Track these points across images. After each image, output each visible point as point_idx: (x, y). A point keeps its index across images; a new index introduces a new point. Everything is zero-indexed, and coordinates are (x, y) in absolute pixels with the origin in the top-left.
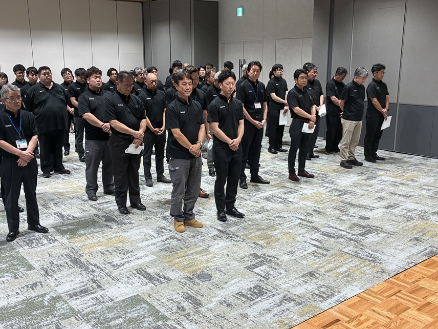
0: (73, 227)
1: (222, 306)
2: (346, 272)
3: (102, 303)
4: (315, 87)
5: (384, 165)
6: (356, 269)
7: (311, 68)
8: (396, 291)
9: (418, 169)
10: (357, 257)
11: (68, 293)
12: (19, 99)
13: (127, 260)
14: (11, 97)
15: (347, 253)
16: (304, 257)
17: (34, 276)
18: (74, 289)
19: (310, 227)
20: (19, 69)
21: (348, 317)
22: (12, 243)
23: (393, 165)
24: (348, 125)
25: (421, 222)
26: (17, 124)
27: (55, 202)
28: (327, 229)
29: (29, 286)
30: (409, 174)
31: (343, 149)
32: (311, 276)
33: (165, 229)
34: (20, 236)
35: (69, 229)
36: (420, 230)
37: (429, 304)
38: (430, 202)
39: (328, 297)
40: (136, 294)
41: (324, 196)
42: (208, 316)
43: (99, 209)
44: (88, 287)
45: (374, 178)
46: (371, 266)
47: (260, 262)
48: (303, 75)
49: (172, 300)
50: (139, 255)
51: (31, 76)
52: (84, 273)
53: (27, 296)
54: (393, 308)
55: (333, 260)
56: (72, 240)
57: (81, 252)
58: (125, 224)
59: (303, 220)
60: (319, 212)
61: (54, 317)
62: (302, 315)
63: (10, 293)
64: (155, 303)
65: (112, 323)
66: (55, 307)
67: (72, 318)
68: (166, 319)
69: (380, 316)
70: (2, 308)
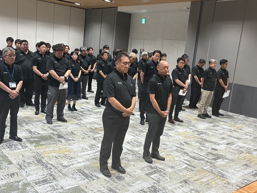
0: (38, 140)
2: (206, 182)
3: (56, 189)
5: (223, 119)
6: (212, 180)
9: (243, 123)
10: (212, 173)
11: (34, 181)
12: (14, 56)
13: (72, 163)
14: (9, 54)
15: (206, 170)
16: (180, 170)
18: (38, 179)
19: (183, 152)
20: (10, 40)
23: (229, 119)
24: (205, 94)
25: (248, 155)
27: (26, 123)
28: (193, 154)
29: (10, 175)
30: (238, 125)
31: (201, 107)
32: (185, 183)
33: (95, 146)
34: (4, 142)
35: (35, 141)
36: (248, 160)
38: (252, 144)
40: (78, 185)
41: (190, 134)
43: (54, 130)
44: (47, 179)
45: (218, 126)
46: (221, 179)
47: (154, 171)
48: (181, 61)
49: (101, 191)
50: (79, 161)
51: (17, 44)
52: (44, 169)
53: (8, 181)
55: (198, 174)
56: (37, 148)
57: (42, 156)
58: (70, 140)
59: (178, 147)
60: (188, 144)
64: (90, 192)
66: (26, 190)
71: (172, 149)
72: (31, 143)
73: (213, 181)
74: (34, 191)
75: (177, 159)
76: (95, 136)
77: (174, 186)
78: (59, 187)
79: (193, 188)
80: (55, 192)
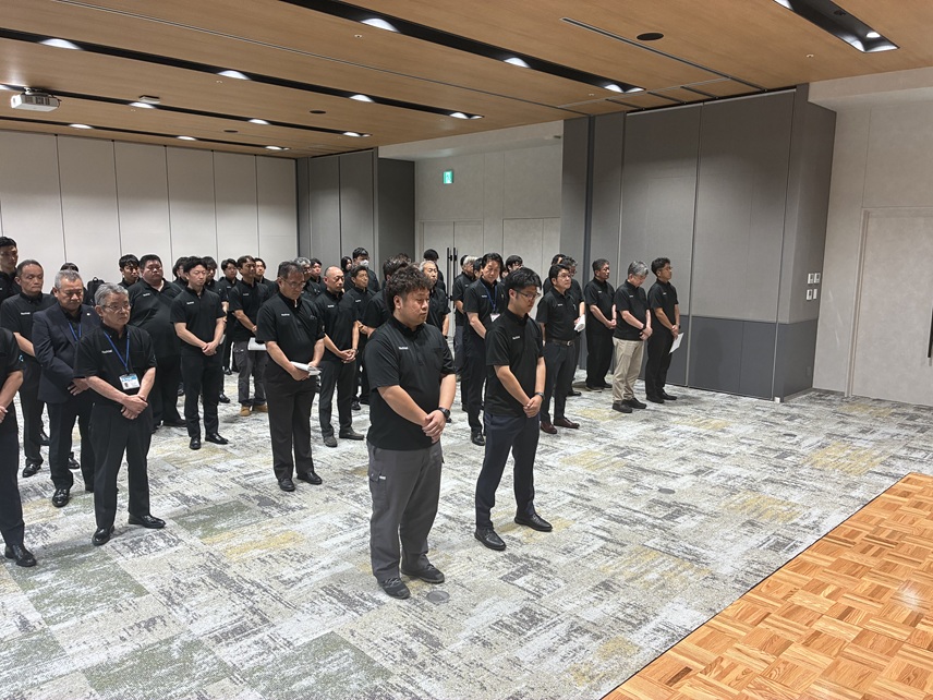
0: (206, 516)
1: (476, 646)
2: (658, 580)
3: (274, 650)
5: (676, 408)
6: (672, 574)
8: (763, 614)
9: (727, 413)
10: (670, 554)
11: (212, 635)
12: (126, 307)
13: (306, 571)
14: (112, 303)
15: (654, 549)
16: (589, 557)
18: (221, 627)
19: (588, 507)
21: (702, 663)
22: (103, 548)
23: (689, 408)
24: (624, 348)
25: (750, 495)
26: (122, 350)
27: (169, 473)
28: (615, 510)
29: (143, 625)
30: (716, 421)
31: (617, 384)
32: (607, 589)
34: (117, 536)
35: (201, 521)
36: (753, 508)
37: (817, 634)
38: (756, 464)
39: (641, 623)
40: (329, 631)
41: (599, 457)
42: (456, 665)
43: (246, 486)
44: (245, 623)
45: (666, 428)
46: (694, 568)
47: (522, 568)
48: (564, 271)
49: (391, 639)
50: (324, 563)
51: (127, 270)
52: (235, 596)
53: (141, 643)
54: (766, 643)
55: (634, 561)
56: (208, 540)
57: (224, 561)
58: (293, 509)
59: (575, 496)
60: (597, 483)
61: (193, 680)
62: (606, 657)
63: (110, 639)
64: (364, 647)
65: (296, 686)
66: (191, 662)
67: (226, 681)
68: (385, 673)
69: (751, 660)
70: (98, 668)
71: (559, 504)
72: (189, 530)
73: (675, 575)
74: (215, 661)
75: (575, 526)
76: (358, 491)
77: (578, 602)
78: (280, 642)
79: (626, 601)
80: (272, 656)
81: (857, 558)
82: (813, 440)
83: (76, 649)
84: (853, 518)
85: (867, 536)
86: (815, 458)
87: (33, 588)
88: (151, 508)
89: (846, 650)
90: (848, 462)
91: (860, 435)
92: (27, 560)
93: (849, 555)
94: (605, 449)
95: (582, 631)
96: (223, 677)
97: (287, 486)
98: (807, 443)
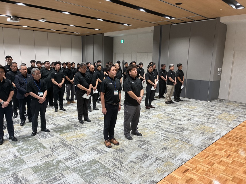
0: (61, 129)
1: (132, 163)
2: (178, 147)
3: (80, 163)
4: (155, 72)
5: (182, 103)
6: (182, 146)
7: (154, 64)
8: (207, 156)
9: (195, 104)
10: (181, 141)
11: (64, 159)
12: (40, 74)
13: (87, 143)
15: (177, 139)
16: (160, 141)
17: (47, 152)
18: (66, 157)
19: (160, 128)
20: (33, 61)
21: (192, 168)
22: (34, 137)
23: (186, 103)
24: (169, 87)
25: (202, 126)
26: (39, 85)
27: (50, 118)
28: (167, 129)
29: (46, 156)
31: (167, 97)
32: (165, 149)
33: (100, 130)
34: (38, 134)
35: (59, 130)
36: (203, 129)
37: (221, 161)
38: (204, 118)
39: (174, 158)
40: (94, 159)
41: (162, 115)
42: (127, 168)
43: (70, 122)
44: (72, 156)
45: (180, 108)
46: (188, 144)
47: (143, 143)
48: (151, 67)
49: (110, 161)
50: (92, 141)
51: (38, 65)
52: (69, 149)
53: (46, 161)
54: (208, 163)
55: (172, 142)
56: (61, 135)
57: (66, 140)
58: (83, 128)
59: (156, 125)
60: (162, 122)
61: (60, 170)
62: (166, 166)
63: (38, 160)
64: (103, 163)
65: (86, 172)
66: (59, 166)
67: (68, 171)
68: (109, 169)
69: (204, 167)
70: (35, 167)
72: (56, 132)
74: (65, 165)
76: (100, 123)
78: (81, 161)
79: (170, 152)
80: (79, 165)
81: (231, 142)
82: (219, 112)
83: (29, 162)
84: (230, 132)
85: (234, 137)
86: (219, 117)
87: (17, 147)
88: (46, 127)
89: (229, 165)
90: (228, 118)
91: (231, 111)
92: (15, 140)
93: (229, 141)
94: (164, 114)
95: (159, 160)
96: (67, 170)
97: (81, 122)
98: (217, 113)
